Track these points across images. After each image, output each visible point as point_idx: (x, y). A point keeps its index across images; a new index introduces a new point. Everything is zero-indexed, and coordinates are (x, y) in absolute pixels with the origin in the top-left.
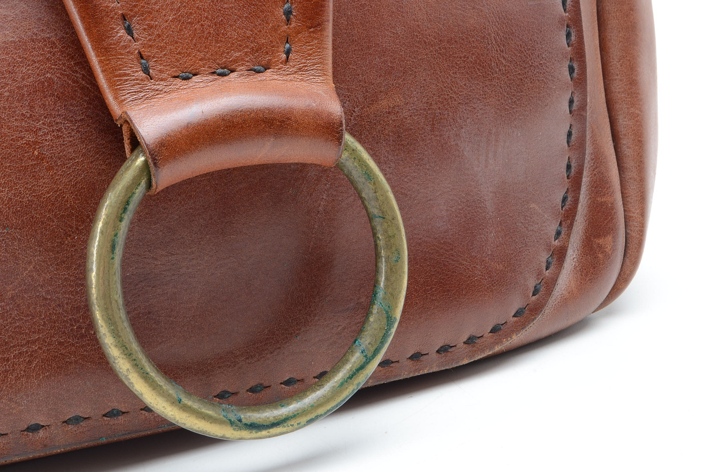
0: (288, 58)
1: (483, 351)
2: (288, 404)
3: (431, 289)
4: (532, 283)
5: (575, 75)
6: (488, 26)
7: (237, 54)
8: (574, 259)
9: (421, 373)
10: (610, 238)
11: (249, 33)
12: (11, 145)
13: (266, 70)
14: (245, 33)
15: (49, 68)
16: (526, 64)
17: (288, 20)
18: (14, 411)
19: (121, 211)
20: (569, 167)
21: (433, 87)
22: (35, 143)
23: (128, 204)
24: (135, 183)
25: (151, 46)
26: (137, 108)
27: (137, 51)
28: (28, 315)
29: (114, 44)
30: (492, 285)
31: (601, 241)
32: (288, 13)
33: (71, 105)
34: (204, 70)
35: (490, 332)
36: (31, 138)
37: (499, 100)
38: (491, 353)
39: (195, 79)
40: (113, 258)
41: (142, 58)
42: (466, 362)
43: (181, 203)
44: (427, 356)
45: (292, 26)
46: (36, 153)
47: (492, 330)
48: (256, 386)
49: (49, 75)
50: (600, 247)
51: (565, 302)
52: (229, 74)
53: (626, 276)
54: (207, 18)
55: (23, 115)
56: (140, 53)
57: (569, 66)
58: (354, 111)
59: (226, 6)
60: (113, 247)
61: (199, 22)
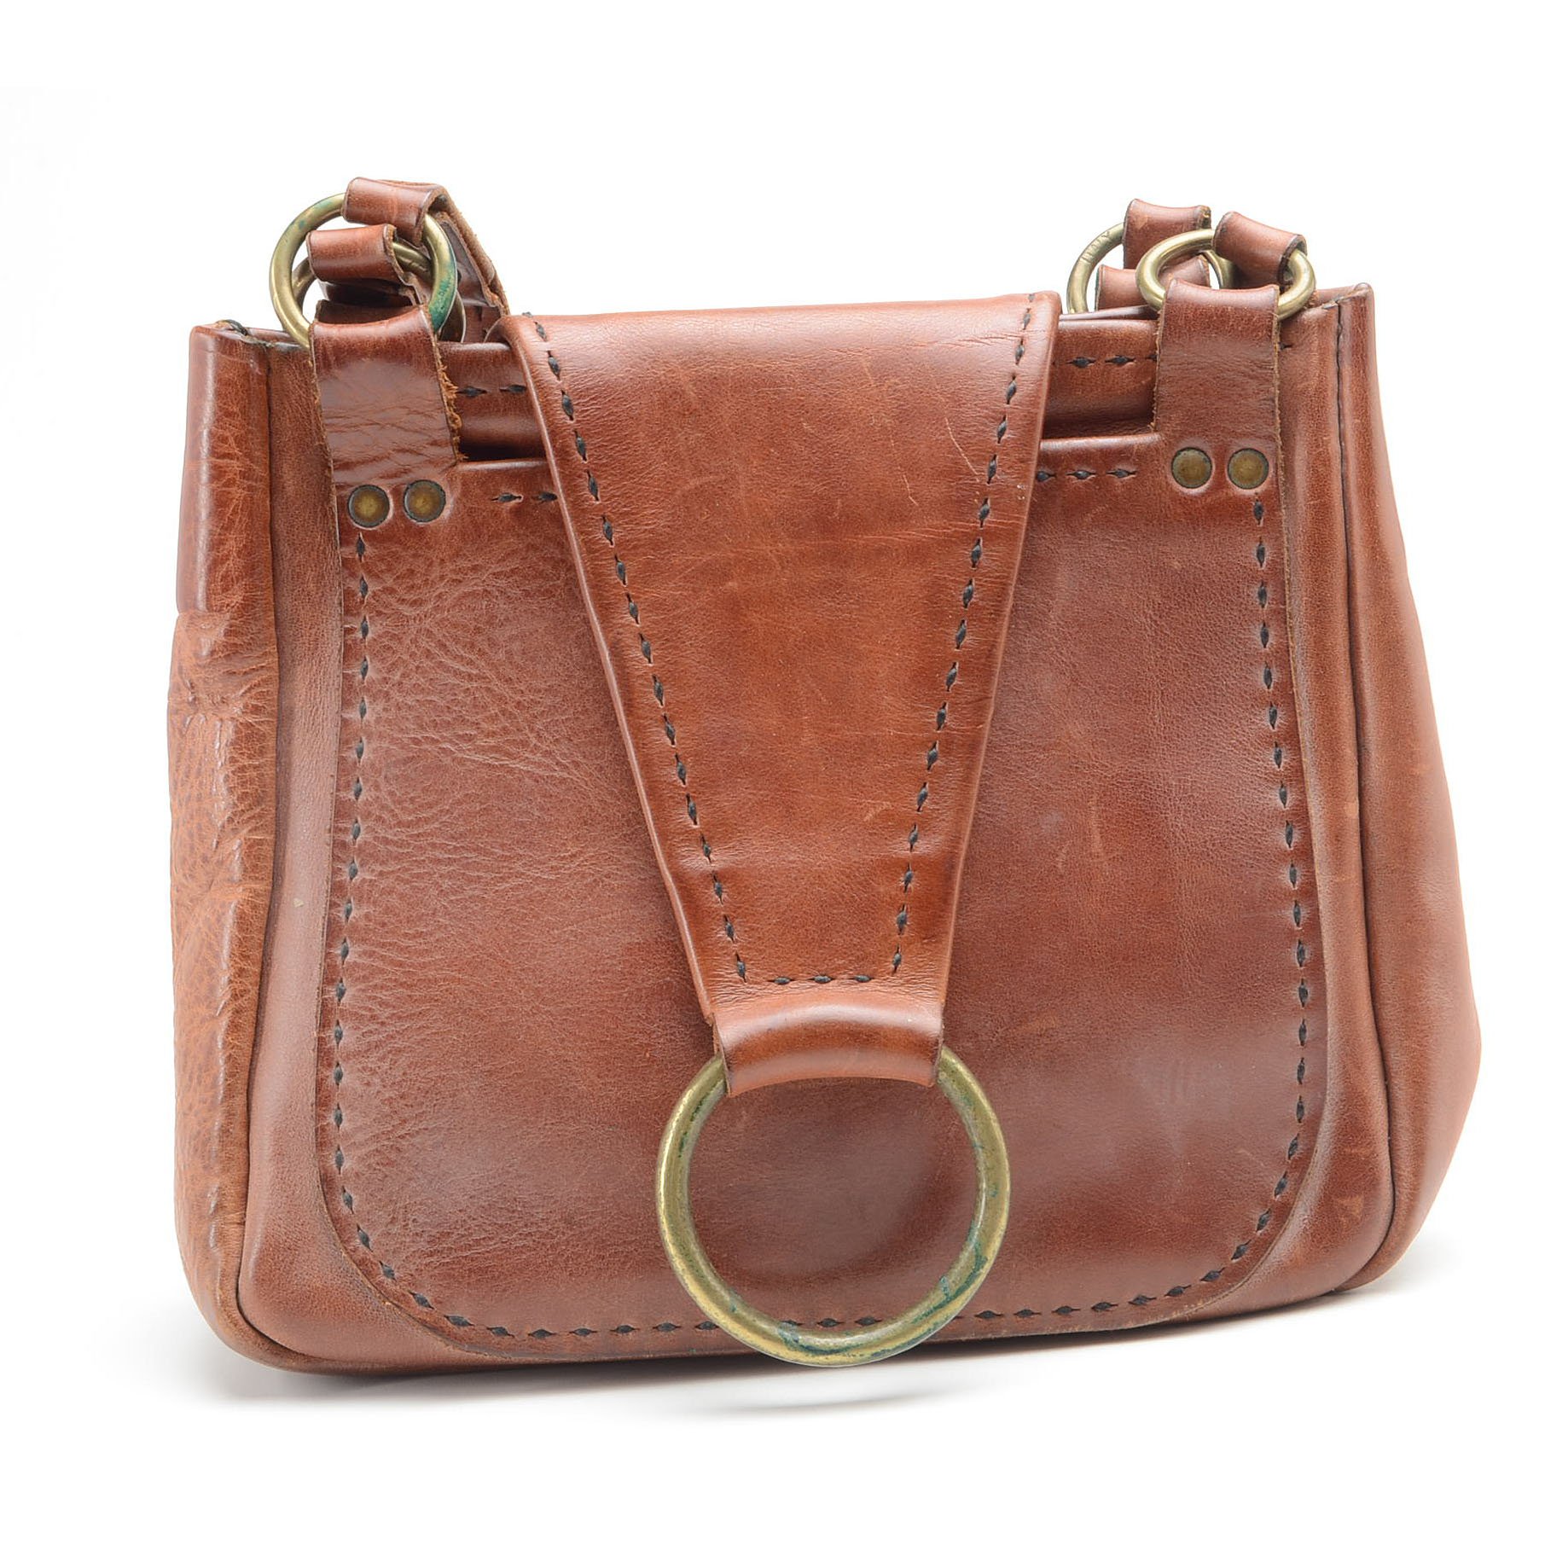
0: (896, 968)
1: (1155, 1316)
2: (854, 1334)
3: (1088, 1235)
4: (1234, 1243)
5: (1308, 1000)
6: (1180, 942)
7: (840, 962)
8: (1304, 1220)
9: (1070, 1330)
10: (1360, 1200)
11: (856, 941)
12: (625, 1046)
13: (870, 979)
14: (851, 940)
15: (670, 971)
16: (1233, 986)
17: (901, 930)
18: (605, 1310)
19: (693, 1110)
20: (1300, 1108)
21: (1101, 1009)
22: (648, 1045)
23: (701, 1105)
24: (712, 1084)
25: (750, 949)
26: (724, 1010)
27: (734, 953)
28: (626, 1216)
29: (712, 945)
30: (1172, 1240)
31: (1345, 1202)
32: (902, 922)
33: (688, 1010)
34: (802, 976)
35: (1168, 1294)
36: (644, 1039)
37: (1191, 1027)
38: (1167, 1319)
39: (791, 984)
40: (680, 1156)
41: (739, 959)
42: (1131, 1325)
43: (791, 1116)
44: (1078, 1312)
45: (905, 935)
46: (648, 1055)
47: (1170, 1292)
48: (867, 1319)
49: (668, 979)
50: (1345, 1209)
51: (1283, 1271)
52: (829, 982)
53: (1390, 1249)
54: (813, 923)
55: (639, 1016)
56: (737, 955)
57: (1300, 988)
58: (997, 1032)
59: (835, 911)
60: (681, 1145)
61: (803, 927)
